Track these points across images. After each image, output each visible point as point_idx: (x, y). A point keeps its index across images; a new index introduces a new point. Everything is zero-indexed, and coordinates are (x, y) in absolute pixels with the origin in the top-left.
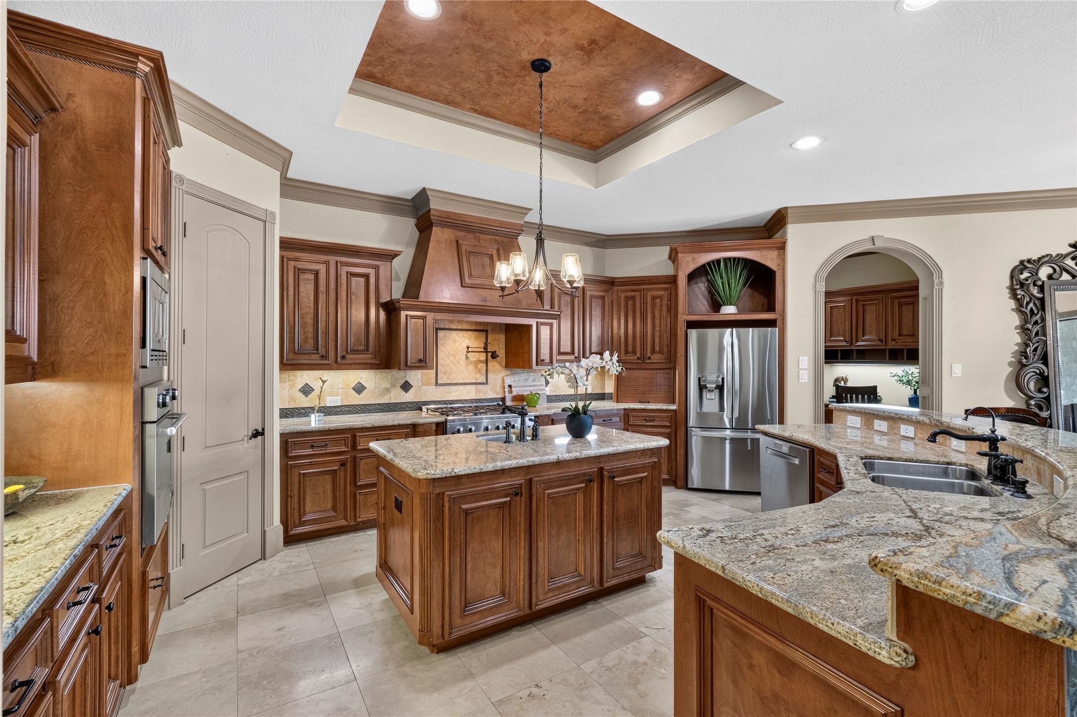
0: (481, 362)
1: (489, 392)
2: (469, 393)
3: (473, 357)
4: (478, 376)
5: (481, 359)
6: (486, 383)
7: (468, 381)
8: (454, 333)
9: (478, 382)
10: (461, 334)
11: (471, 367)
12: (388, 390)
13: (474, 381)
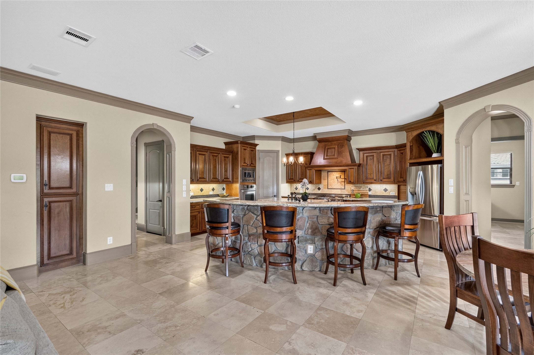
0: (343, 182)
1: (346, 192)
2: (338, 192)
3: (340, 180)
4: (342, 186)
5: (343, 181)
6: (345, 189)
7: (338, 188)
8: (333, 173)
9: (342, 188)
10: (335, 173)
11: (339, 184)
12: (314, 190)
13: (340, 188)
